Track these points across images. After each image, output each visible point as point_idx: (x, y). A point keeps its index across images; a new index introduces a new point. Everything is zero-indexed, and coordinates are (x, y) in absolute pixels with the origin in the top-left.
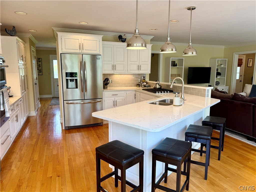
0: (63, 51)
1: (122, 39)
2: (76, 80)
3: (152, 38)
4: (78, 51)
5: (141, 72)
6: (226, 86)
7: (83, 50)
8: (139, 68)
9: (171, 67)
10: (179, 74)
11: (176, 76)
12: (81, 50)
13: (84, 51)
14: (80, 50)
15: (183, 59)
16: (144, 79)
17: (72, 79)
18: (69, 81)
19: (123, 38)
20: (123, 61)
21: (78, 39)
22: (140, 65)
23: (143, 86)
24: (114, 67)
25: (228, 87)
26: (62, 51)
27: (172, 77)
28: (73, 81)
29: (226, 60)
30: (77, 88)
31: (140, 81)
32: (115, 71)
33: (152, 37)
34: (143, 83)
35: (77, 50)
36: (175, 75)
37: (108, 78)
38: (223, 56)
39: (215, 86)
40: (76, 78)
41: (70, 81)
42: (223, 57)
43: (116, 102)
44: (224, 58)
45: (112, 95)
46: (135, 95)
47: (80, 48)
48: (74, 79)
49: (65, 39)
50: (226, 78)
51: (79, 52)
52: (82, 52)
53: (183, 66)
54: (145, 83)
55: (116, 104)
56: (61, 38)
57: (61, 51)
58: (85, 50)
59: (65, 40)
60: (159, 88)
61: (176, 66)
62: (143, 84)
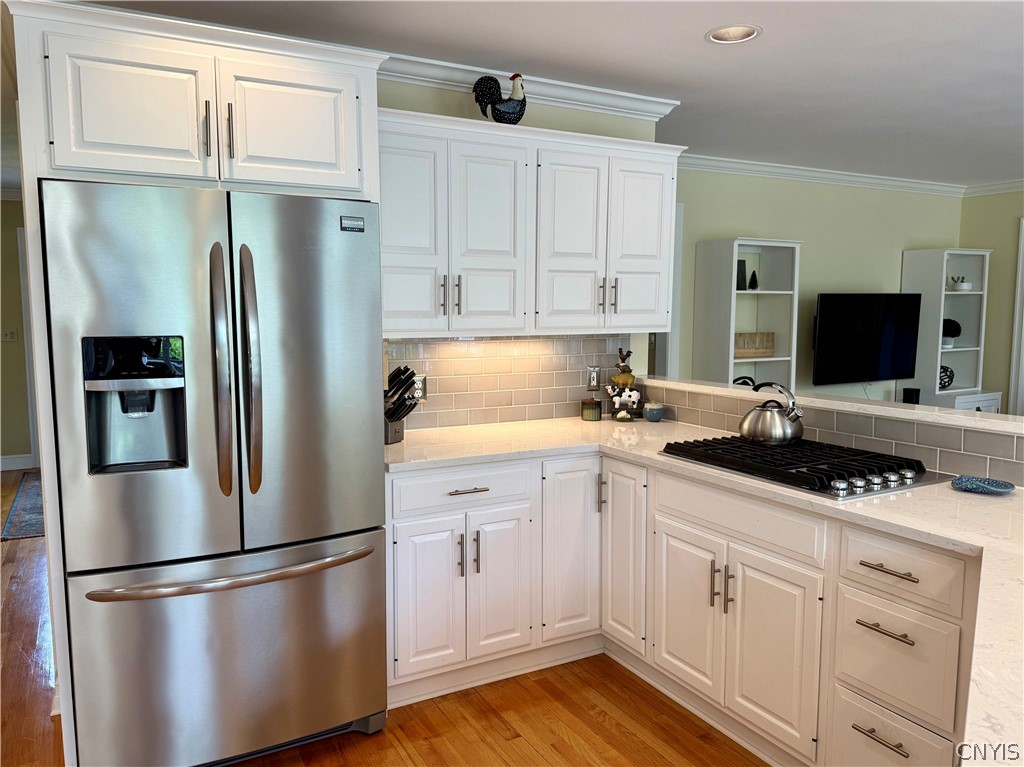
0: (59, 162)
1: (501, 101)
2: (176, 397)
3: (668, 110)
4: (193, 166)
5: (614, 324)
6: (985, 390)
7: (231, 156)
8: (607, 295)
9: (734, 291)
10: (768, 334)
11: (754, 342)
12: (213, 160)
13: (238, 162)
14: (208, 154)
15: (793, 249)
16: (627, 370)
17: (142, 392)
18: (114, 405)
19: (505, 97)
20: (506, 253)
21: (194, 73)
22: (611, 276)
23: (623, 414)
24: (449, 294)
25: (998, 395)
26: (51, 156)
27: (742, 351)
28: (150, 409)
29: (983, 256)
30: (179, 460)
31: (598, 382)
32: (454, 317)
33: (664, 106)
34: (619, 395)
35: (185, 153)
36: (751, 334)
37: (407, 369)
38: (957, 239)
39: (938, 392)
40: (174, 383)
41: (125, 410)
42: (958, 243)
43: (477, 540)
44: (962, 247)
45: (451, 494)
46: (601, 483)
47: (207, 144)
48: (152, 393)
49: (79, 62)
50: (982, 349)
51: (200, 173)
52: (225, 175)
53: (792, 289)
54: (635, 396)
55: (477, 560)
56: (44, 46)
57: (44, 158)
58: (251, 158)
59: (77, 70)
60: (784, 438)
61: (754, 284)
62: (617, 400)
